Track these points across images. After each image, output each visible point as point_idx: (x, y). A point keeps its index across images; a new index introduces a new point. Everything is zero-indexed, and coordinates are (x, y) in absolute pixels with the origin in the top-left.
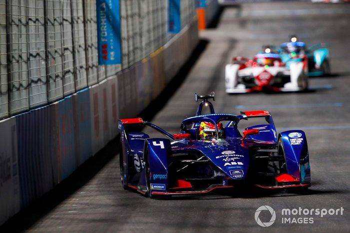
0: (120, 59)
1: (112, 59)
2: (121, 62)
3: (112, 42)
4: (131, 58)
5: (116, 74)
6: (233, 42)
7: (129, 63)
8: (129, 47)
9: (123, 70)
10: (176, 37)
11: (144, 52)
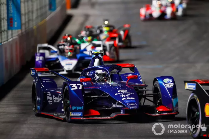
0: (20, 27)
1: (16, 26)
2: (21, 28)
3: (15, 16)
4: (27, 26)
5: (18, 35)
6: (87, 17)
7: (25, 28)
8: (25, 19)
9: (22, 33)
10: (53, 13)
11: (34, 22)
